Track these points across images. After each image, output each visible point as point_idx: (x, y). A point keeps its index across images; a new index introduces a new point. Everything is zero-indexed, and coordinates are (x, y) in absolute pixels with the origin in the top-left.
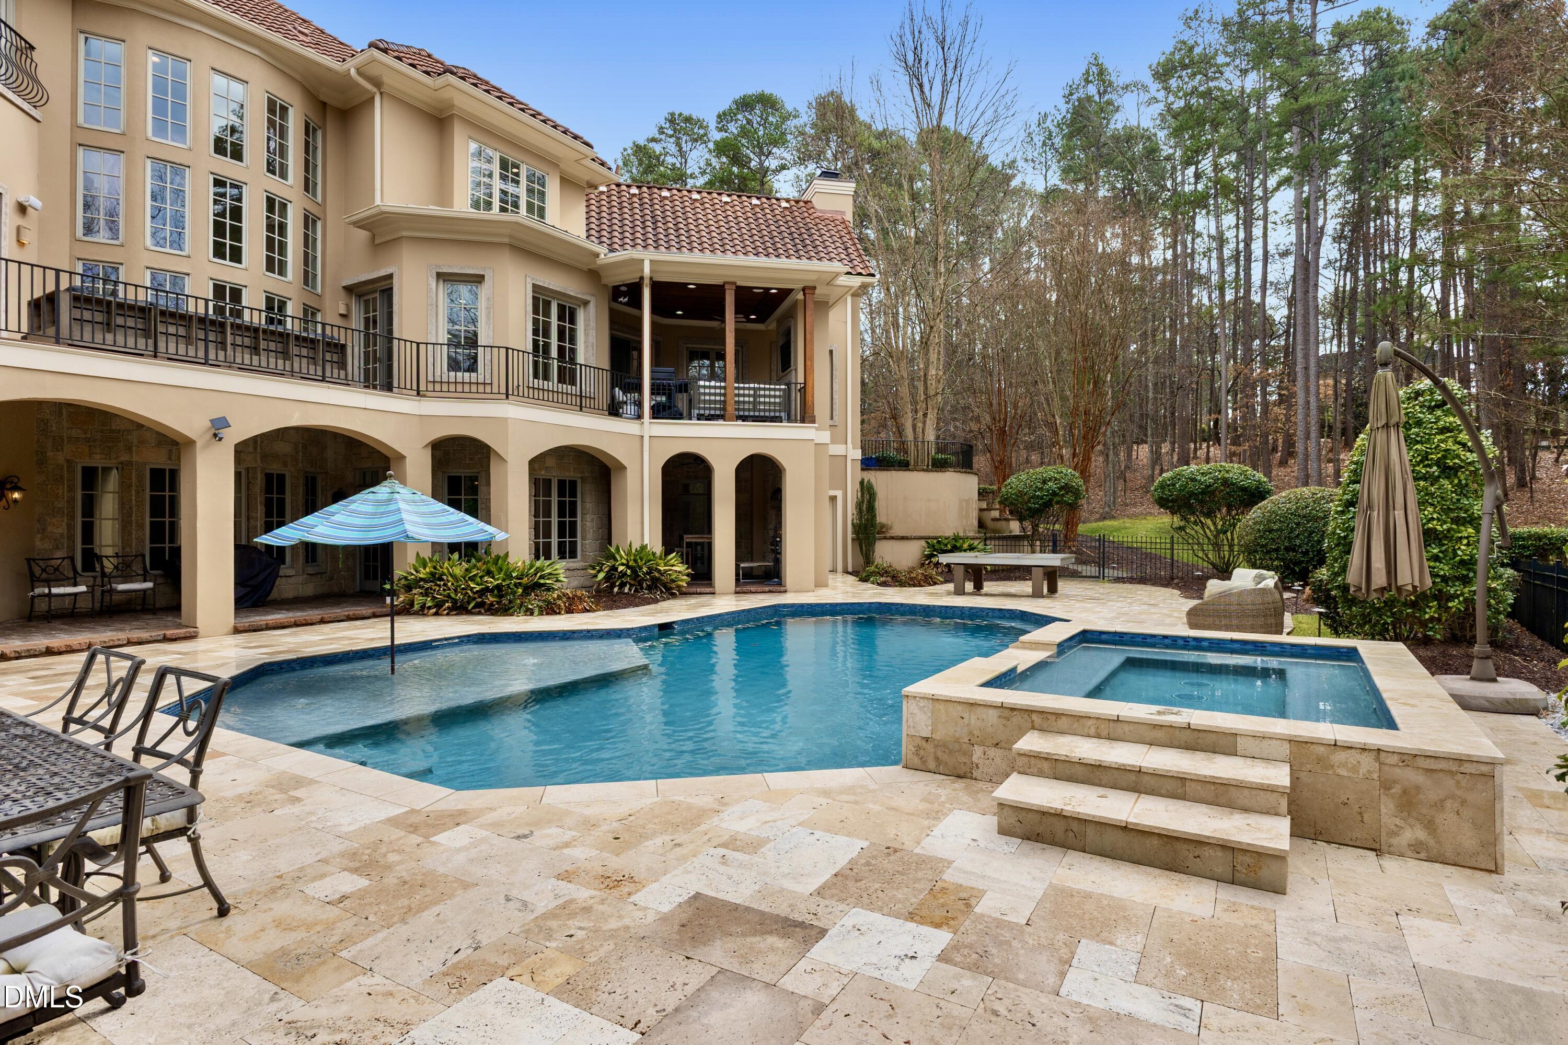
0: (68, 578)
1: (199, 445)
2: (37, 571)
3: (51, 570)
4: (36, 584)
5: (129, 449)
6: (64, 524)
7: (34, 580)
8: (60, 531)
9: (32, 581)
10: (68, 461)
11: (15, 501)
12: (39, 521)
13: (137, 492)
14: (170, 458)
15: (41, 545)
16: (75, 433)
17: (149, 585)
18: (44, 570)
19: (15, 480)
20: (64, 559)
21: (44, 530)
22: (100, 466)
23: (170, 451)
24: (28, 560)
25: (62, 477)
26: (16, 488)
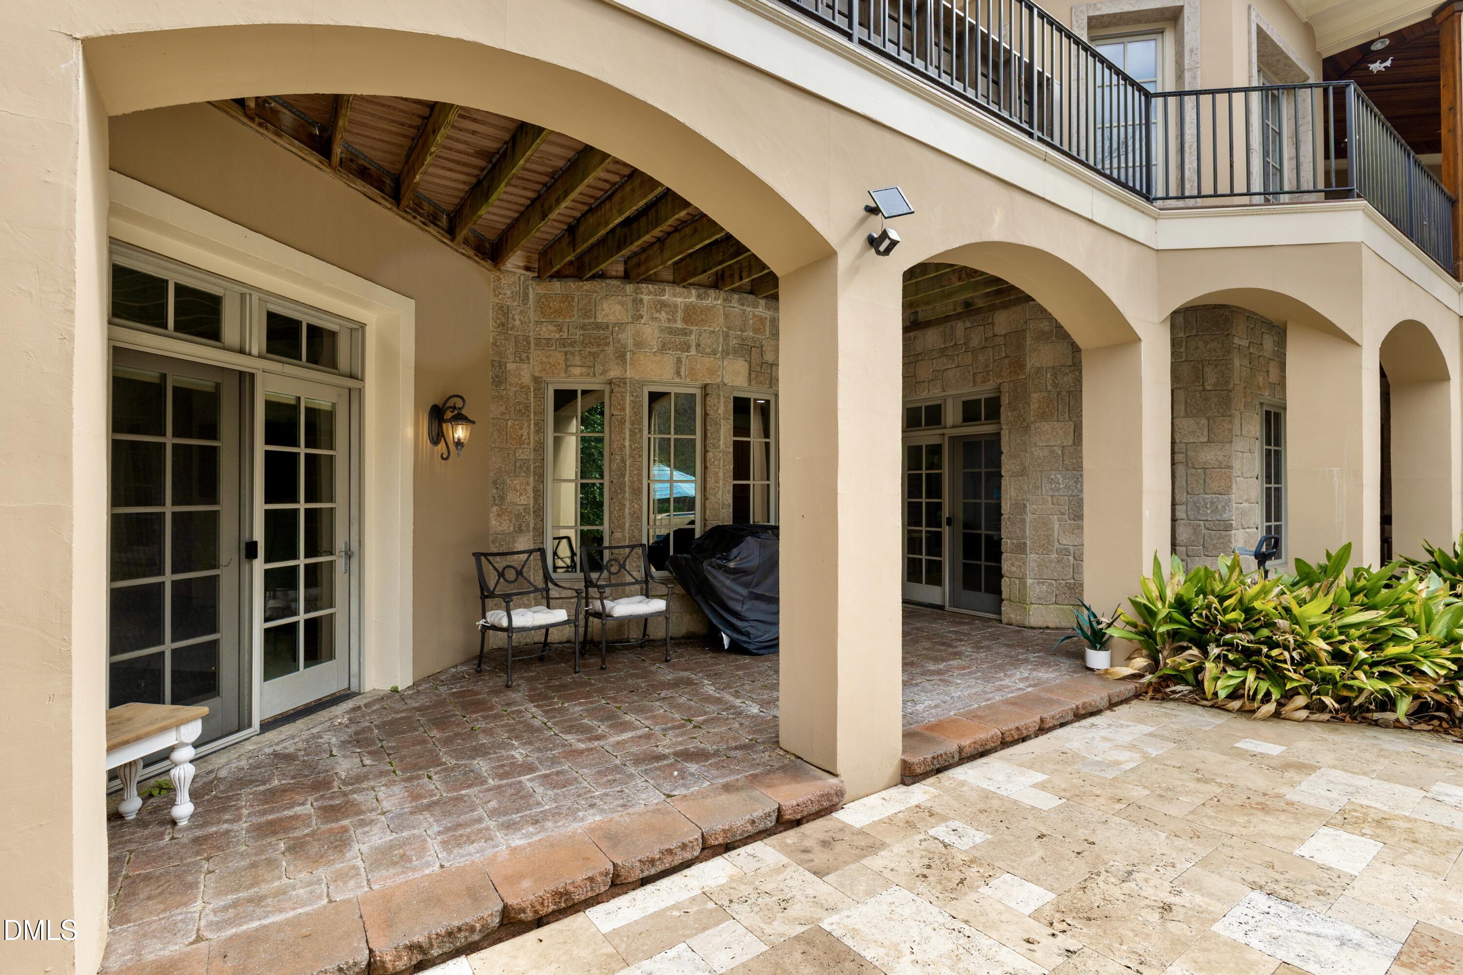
0: (536, 590)
1: (844, 260)
2: (492, 579)
3: (511, 575)
4: (489, 602)
5: (621, 357)
6: (530, 489)
7: (486, 595)
8: (523, 500)
9: (484, 597)
10: (536, 380)
11: (459, 444)
12: (495, 483)
13: (633, 433)
14: (678, 373)
15: (498, 524)
16: (547, 331)
17: (659, 605)
18: (501, 575)
19: (459, 403)
20: (530, 552)
21: (502, 498)
22: (579, 388)
23: (679, 360)
24: (477, 556)
25: (527, 407)
26: (460, 418)
